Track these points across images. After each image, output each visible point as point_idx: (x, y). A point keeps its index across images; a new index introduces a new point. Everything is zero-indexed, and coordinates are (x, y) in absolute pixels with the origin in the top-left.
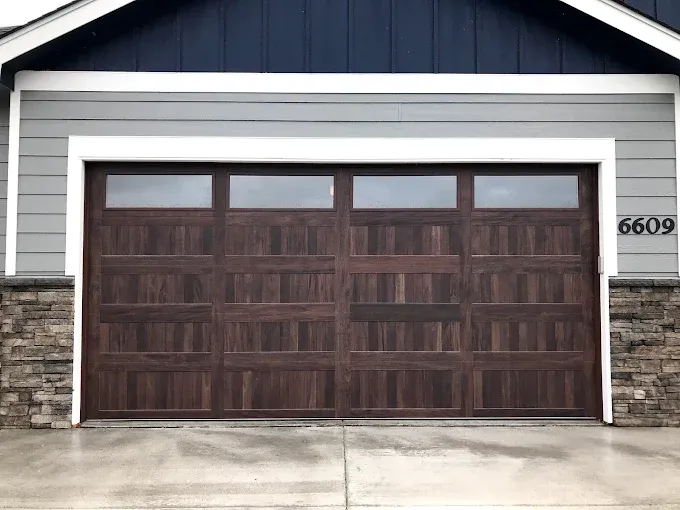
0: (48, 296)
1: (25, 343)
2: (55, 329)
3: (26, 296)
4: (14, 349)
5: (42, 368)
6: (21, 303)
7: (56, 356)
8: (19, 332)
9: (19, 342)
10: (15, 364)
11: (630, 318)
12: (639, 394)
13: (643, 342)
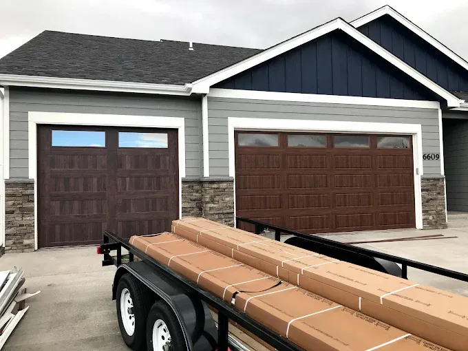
0: (224, 185)
1: (215, 206)
2: (228, 199)
3: (215, 186)
4: (211, 208)
5: (223, 216)
6: (212, 188)
7: (229, 211)
8: (213, 201)
9: (212, 205)
10: (212, 215)
11: (427, 190)
12: (431, 218)
13: (431, 199)
